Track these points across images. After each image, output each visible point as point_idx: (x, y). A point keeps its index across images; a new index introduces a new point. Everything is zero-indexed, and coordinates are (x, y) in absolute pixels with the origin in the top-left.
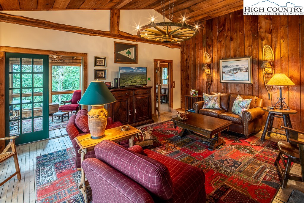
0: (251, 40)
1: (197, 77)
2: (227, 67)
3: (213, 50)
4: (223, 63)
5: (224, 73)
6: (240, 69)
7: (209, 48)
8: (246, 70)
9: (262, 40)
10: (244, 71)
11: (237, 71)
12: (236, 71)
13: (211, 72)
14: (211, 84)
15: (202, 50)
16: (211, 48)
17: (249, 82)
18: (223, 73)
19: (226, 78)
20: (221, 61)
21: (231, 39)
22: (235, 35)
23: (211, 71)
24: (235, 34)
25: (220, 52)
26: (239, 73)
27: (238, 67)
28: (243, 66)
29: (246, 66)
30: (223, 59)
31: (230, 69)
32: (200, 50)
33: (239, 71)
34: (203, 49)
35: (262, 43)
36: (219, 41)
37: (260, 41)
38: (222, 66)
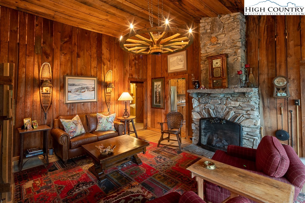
0: (96, 62)
1: (21, 98)
2: (73, 85)
3: (54, 62)
4: (70, 80)
5: (71, 92)
6: (87, 88)
7: (47, 58)
8: (92, 90)
9: (104, 65)
10: (91, 90)
11: (85, 90)
12: (83, 90)
13: (51, 91)
14: (50, 106)
15: (32, 58)
16: (50, 59)
17: (95, 100)
18: (68, 92)
19: (72, 97)
20: (67, 78)
21: (78, 56)
22: (82, 53)
23: (51, 89)
24: (82, 51)
25: (64, 66)
26: (86, 92)
27: (86, 86)
28: (90, 86)
29: (93, 85)
30: (67, 75)
31: (77, 87)
32: (29, 56)
33: (87, 90)
34: (36, 57)
35: (104, 68)
36: (63, 53)
37: (103, 65)
38: (68, 84)
